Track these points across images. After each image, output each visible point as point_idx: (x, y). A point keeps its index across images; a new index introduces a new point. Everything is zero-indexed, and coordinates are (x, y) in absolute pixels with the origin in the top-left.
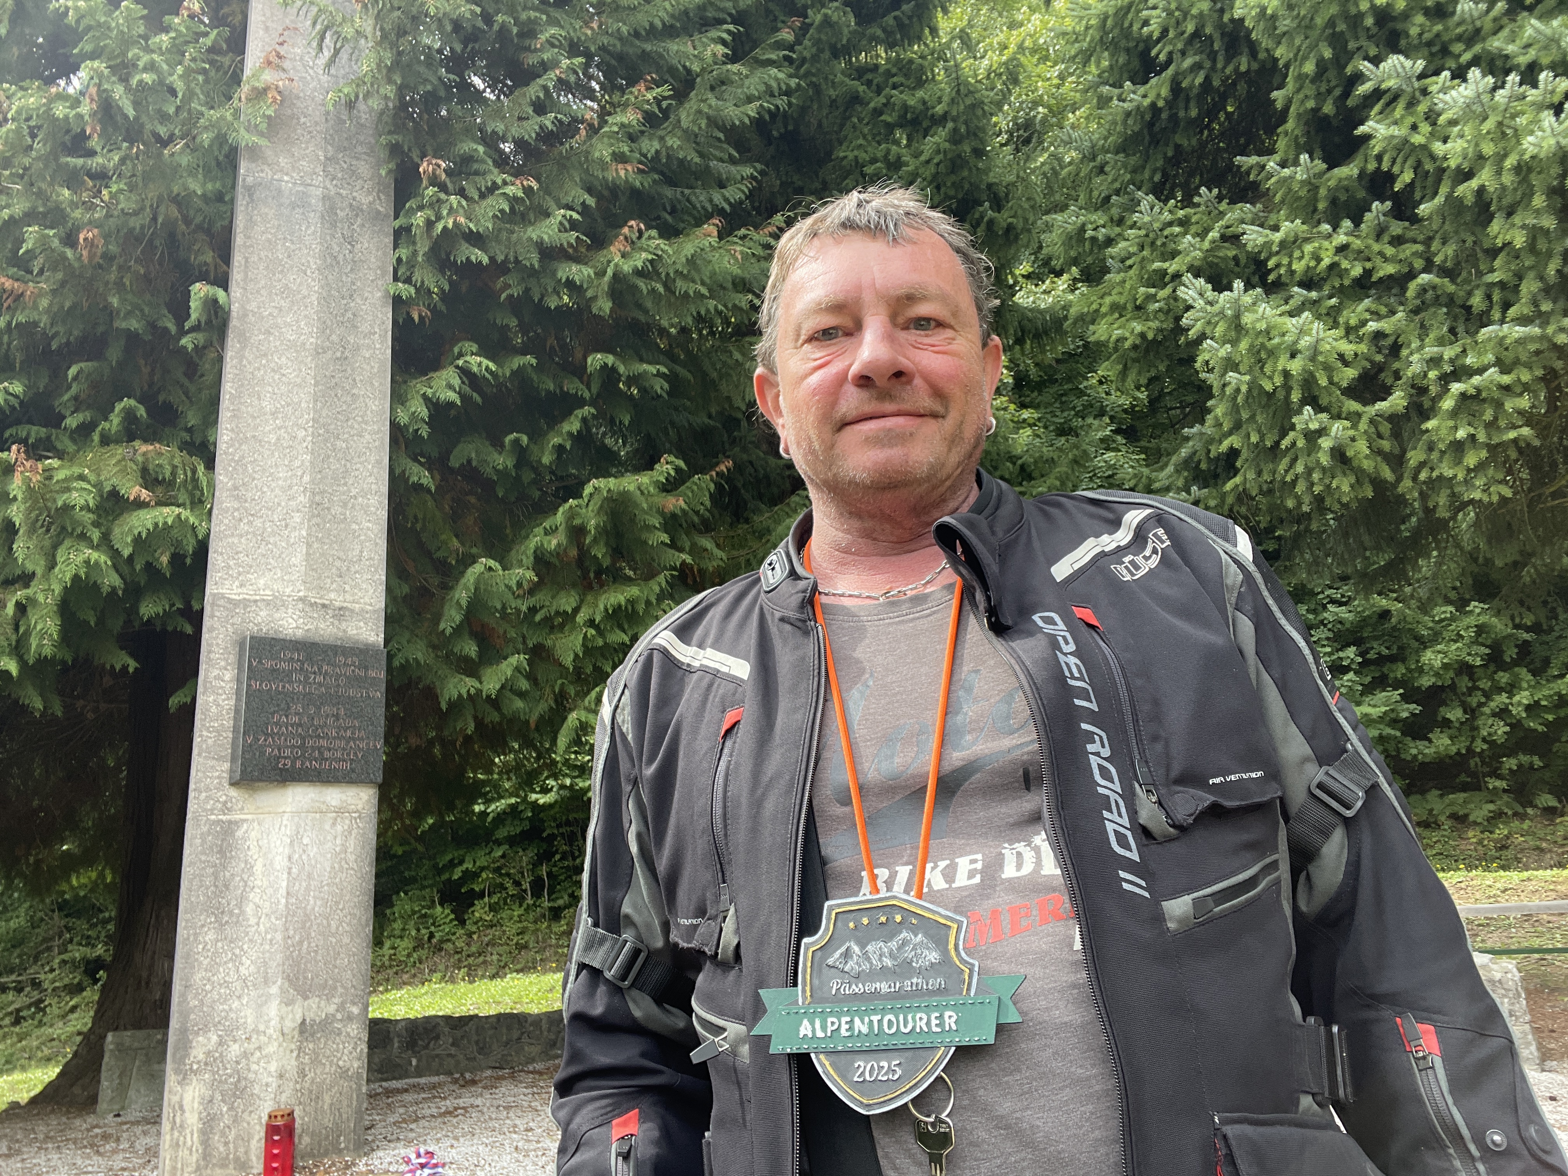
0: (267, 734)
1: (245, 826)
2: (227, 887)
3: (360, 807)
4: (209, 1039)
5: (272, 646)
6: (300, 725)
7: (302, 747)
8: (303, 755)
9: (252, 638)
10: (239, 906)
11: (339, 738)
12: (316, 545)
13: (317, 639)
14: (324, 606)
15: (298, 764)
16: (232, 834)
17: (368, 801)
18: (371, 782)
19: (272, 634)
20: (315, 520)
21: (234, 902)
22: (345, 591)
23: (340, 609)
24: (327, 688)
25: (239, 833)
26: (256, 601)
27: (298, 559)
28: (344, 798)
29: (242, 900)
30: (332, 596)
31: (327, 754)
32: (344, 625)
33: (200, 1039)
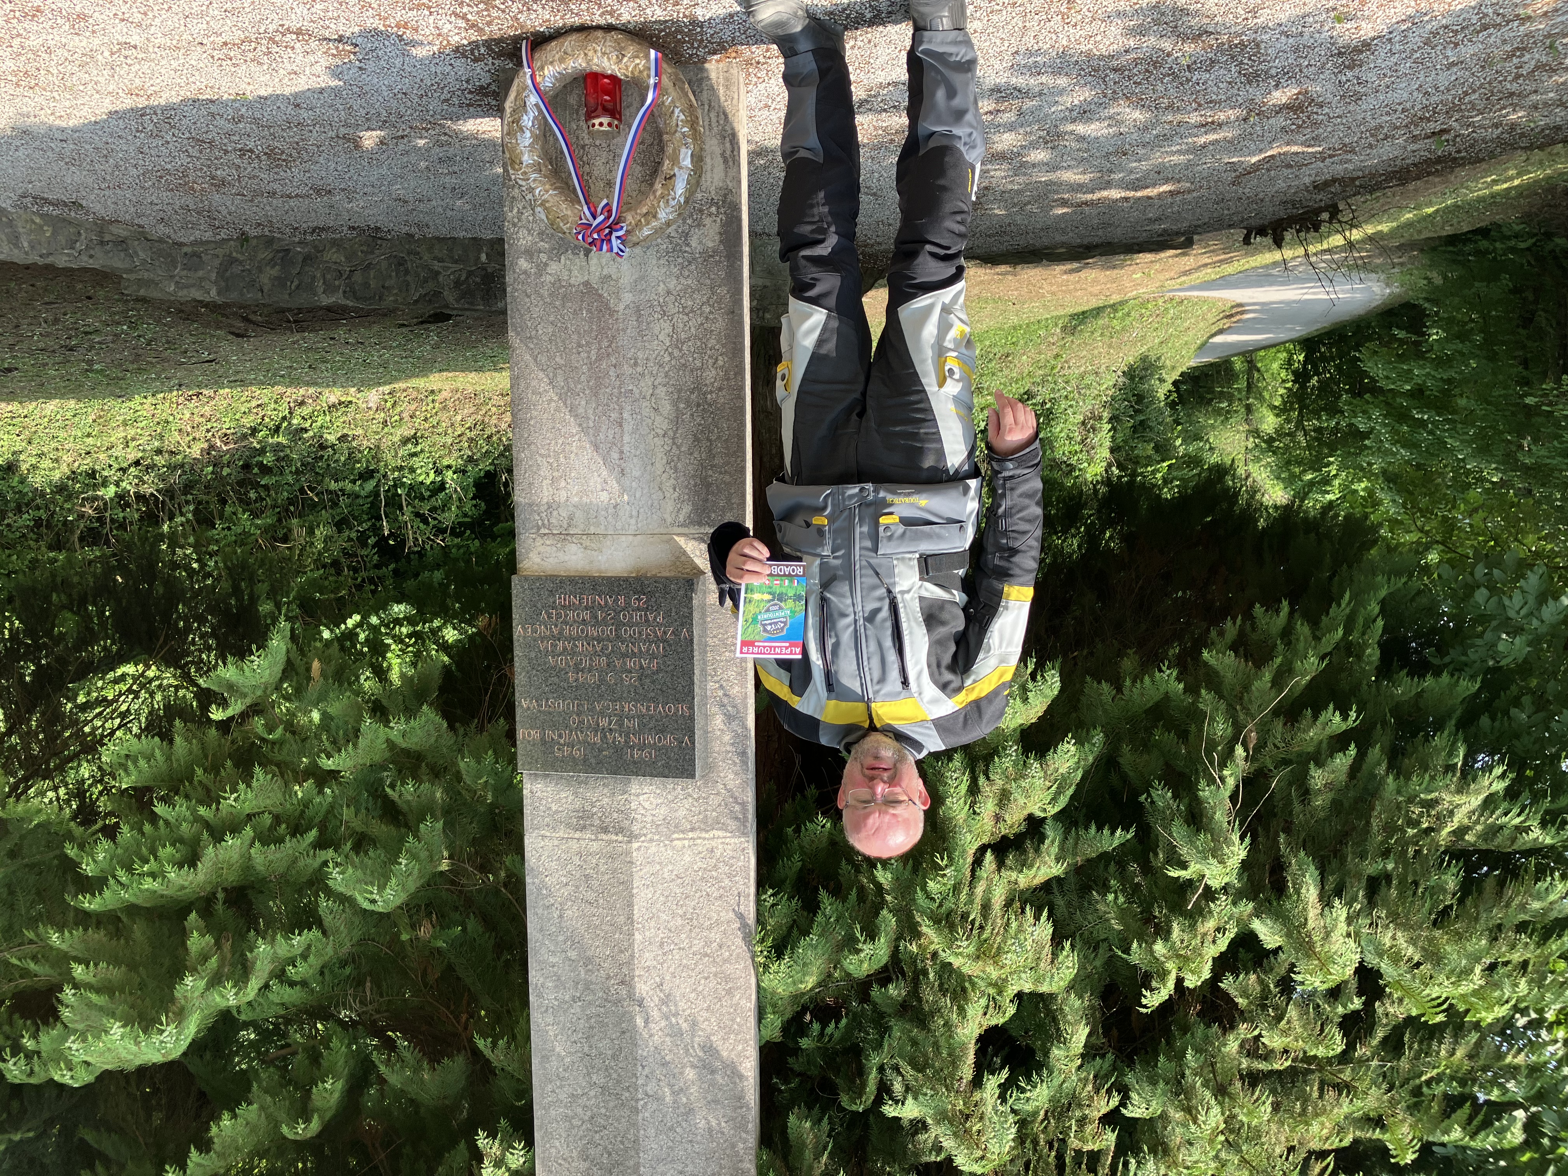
0: (665, 641)
1: (681, 519)
2: (696, 439)
3: (539, 541)
4: (700, 243)
5: (667, 766)
6: (624, 656)
7: (619, 625)
8: (617, 613)
9: (692, 776)
10: (679, 414)
11: (571, 639)
12: (622, 919)
13: (610, 779)
14: (605, 830)
15: (622, 599)
16: (695, 509)
17: (528, 551)
18: (526, 578)
19: (670, 783)
20: (624, 957)
21: (686, 417)
22: (580, 855)
23: (583, 828)
24: (592, 710)
25: (687, 509)
26: (692, 830)
27: (642, 896)
28: (561, 554)
29: (677, 421)
30: (595, 846)
31: (586, 615)
32: (578, 805)
33: (711, 245)
